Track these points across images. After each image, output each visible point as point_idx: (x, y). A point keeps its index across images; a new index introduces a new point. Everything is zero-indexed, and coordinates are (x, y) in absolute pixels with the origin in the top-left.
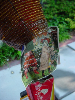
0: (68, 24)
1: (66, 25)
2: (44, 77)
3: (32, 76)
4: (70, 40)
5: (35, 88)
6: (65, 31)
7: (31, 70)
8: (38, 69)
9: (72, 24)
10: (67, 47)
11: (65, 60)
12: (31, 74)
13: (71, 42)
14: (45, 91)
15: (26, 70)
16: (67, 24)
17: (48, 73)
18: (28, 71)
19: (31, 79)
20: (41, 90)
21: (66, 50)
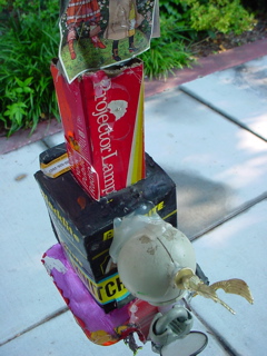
0: (186, 16)
1: (175, 17)
2: (117, 63)
3: (85, 54)
4: (190, 70)
5: (92, 90)
6: (175, 40)
7: (83, 33)
8: (102, 33)
9: (198, 13)
10: (179, 94)
11: (171, 136)
12: (83, 47)
13: (194, 78)
14: (119, 108)
15: (72, 34)
16: (179, 16)
17: (128, 52)
18: (77, 37)
19: (83, 63)
20: (108, 101)
21: (176, 101)
